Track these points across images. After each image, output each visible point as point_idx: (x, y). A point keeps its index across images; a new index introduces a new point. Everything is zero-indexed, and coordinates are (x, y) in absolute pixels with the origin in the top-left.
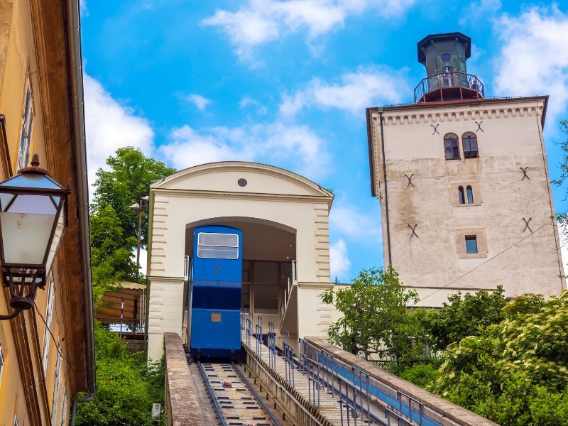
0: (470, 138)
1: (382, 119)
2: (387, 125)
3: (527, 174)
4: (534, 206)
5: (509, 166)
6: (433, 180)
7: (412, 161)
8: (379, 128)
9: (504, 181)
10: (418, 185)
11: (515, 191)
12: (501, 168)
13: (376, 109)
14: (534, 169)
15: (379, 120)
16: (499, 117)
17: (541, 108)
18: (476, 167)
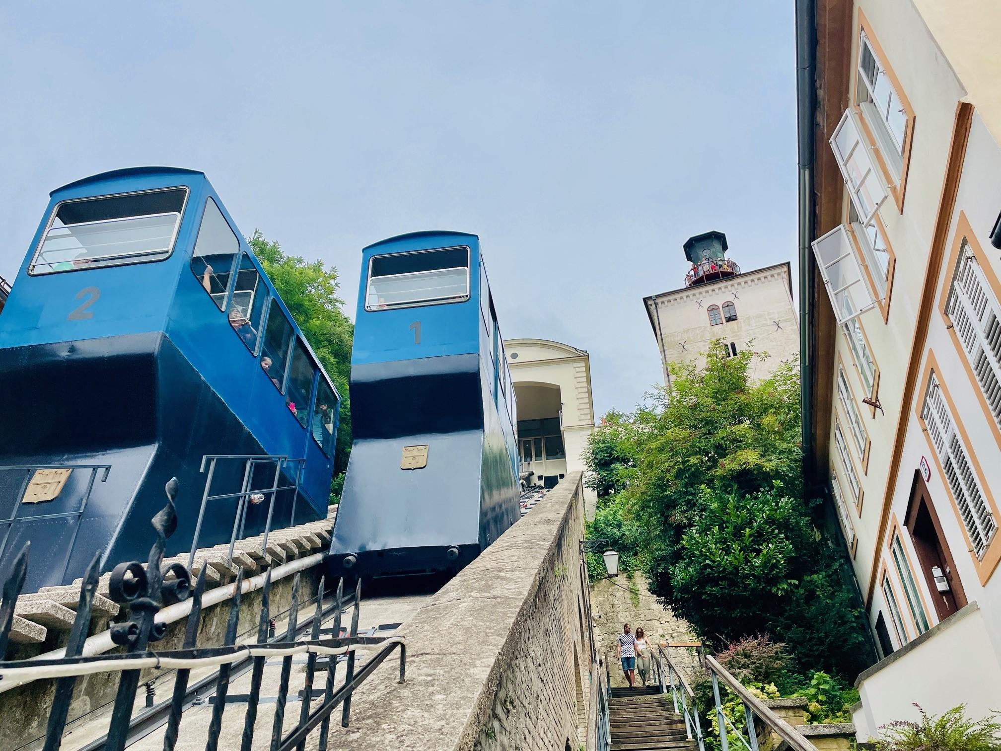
0: (729, 305)
1: (656, 304)
2: (661, 308)
3: (780, 325)
4: (790, 349)
5: (765, 322)
6: (702, 343)
7: (684, 331)
8: (655, 311)
9: (761, 334)
10: (691, 349)
11: (771, 341)
12: (757, 324)
13: (650, 298)
14: (786, 321)
15: (654, 306)
16: (758, 284)
17: (785, 272)
18: (736, 328)
